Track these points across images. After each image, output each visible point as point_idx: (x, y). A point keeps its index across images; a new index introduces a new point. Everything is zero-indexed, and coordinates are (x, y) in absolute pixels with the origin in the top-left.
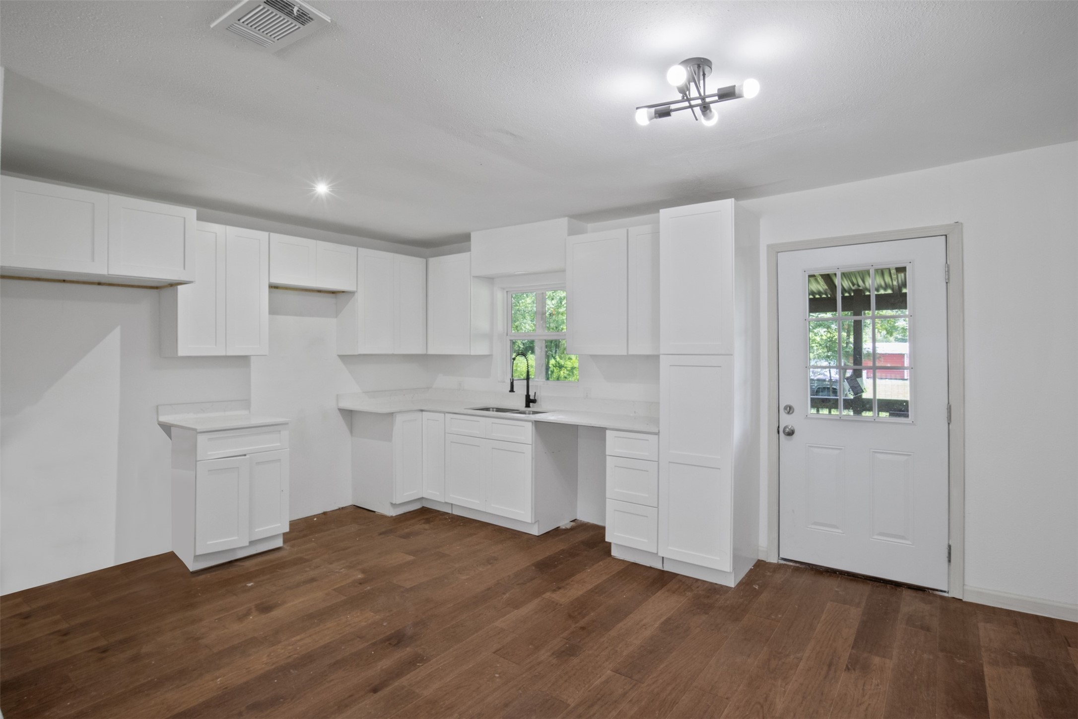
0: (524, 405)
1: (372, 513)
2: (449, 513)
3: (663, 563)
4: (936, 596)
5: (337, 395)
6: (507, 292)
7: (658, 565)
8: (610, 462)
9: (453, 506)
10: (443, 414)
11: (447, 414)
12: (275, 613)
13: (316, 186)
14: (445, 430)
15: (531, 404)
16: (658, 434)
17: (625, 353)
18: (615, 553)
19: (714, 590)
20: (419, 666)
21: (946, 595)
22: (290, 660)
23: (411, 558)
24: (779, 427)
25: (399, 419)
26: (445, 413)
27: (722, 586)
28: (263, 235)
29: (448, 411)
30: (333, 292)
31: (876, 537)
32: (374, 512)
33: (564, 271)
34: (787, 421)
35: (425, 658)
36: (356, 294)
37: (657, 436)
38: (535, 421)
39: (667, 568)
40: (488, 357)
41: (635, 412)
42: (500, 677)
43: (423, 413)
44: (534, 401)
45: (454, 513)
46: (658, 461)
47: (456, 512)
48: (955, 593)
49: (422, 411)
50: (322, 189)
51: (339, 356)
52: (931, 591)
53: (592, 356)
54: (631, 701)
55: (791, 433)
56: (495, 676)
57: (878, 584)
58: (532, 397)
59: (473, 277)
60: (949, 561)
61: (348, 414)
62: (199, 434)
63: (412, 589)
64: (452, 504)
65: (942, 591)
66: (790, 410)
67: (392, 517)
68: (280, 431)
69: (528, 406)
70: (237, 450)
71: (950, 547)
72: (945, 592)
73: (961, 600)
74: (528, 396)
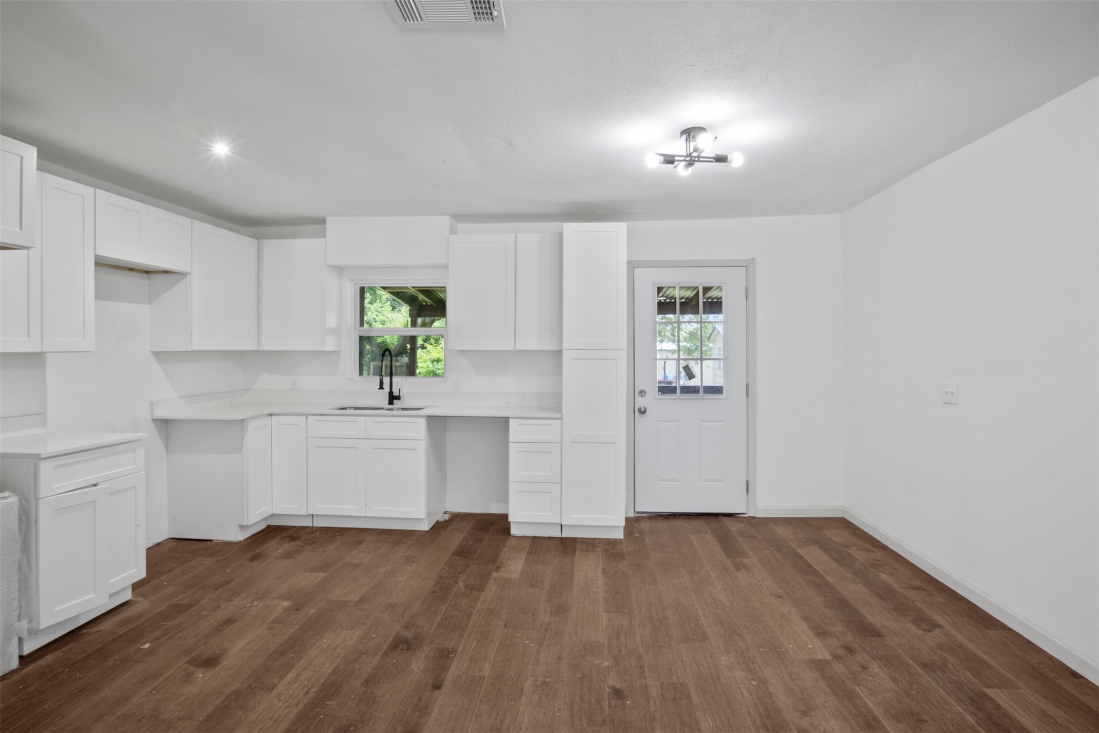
0: (388, 403)
1: (208, 542)
2: (310, 527)
3: (562, 531)
4: (738, 517)
5: (152, 403)
6: (355, 284)
7: (557, 534)
8: (513, 448)
9: (314, 516)
10: (305, 417)
11: (309, 417)
12: (225, 663)
13: (212, 145)
14: (307, 434)
15: (395, 401)
16: (561, 418)
17: (512, 349)
18: (514, 531)
19: (612, 543)
20: (453, 658)
21: (745, 516)
22: (312, 694)
23: (322, 575)
24: (634, 408)
25: (252, 426)
26: (307, 415)
27: (615, 539)
28: (88, 191)
29: (310, 413)
30: (148, 272)
31: (702, 483)
32: (211, 540)
33: (446, 267)
34: (640, 402)
35: (450, 650)
36: (189, 277)
37: (560, 421)
38: (428, 416)
39: (567, 534)
40: (335, 354)
41: (508, 403)
42: (530, 642)
43: (273, 417)
44: (398, 398)
45: (315, 525)
46: (561, 443)
47: (318, 523)
48: (751, 514)
49: (271, 415)
50: (221, 149)
51: (153, 353)
52: (736, 515)
53: (461, 351)
54: (639, 626)
55: (643, 412)
56: (526, 643)
57: (705, 517)
58: (396, 393)
59: (328, 266)
60: (748, 492)
61: (164, 425)
62: (42, 461)
63: (361, 601)
64: (313, 515)
65: (743, 514)
66: (642, 393)
67: (240, 542)
68: (135, 449)
69: (391, 403)
70: (85, 479)
71: (747, 482)
72: (744, 514)
73: (754, 517)
74: (391, 393)
